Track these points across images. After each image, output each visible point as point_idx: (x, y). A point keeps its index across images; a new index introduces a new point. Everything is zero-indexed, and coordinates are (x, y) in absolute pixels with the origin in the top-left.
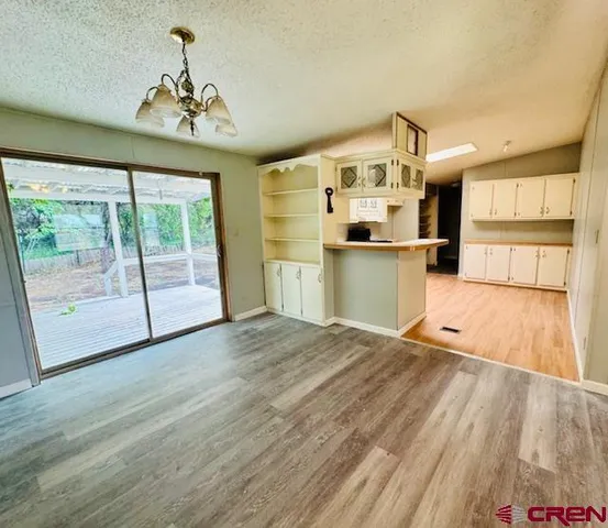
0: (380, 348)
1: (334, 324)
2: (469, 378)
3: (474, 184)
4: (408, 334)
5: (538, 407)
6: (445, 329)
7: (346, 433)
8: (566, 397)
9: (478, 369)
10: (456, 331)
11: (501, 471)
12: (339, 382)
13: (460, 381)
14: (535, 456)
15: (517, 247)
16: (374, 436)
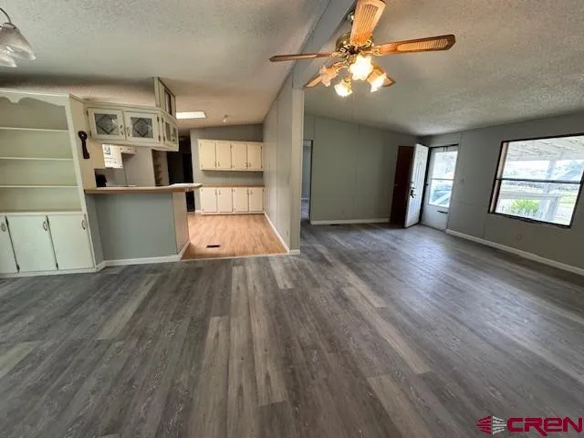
0: (169, 271)
1: (107, 267)
2: (241, 267)
3: (201, 142)
4: (183, 257)
5: (277, 269)
6: (209, 247)
7: (186, 322)
8: (285, 261)
9: (242, 262)
10: (218, 246)
11: (276, 298)
12: (152, 302)
13: (236, 271)
14: (285, 286)
15: (236, 189)
16: (207, 314)
